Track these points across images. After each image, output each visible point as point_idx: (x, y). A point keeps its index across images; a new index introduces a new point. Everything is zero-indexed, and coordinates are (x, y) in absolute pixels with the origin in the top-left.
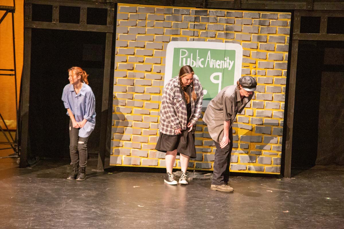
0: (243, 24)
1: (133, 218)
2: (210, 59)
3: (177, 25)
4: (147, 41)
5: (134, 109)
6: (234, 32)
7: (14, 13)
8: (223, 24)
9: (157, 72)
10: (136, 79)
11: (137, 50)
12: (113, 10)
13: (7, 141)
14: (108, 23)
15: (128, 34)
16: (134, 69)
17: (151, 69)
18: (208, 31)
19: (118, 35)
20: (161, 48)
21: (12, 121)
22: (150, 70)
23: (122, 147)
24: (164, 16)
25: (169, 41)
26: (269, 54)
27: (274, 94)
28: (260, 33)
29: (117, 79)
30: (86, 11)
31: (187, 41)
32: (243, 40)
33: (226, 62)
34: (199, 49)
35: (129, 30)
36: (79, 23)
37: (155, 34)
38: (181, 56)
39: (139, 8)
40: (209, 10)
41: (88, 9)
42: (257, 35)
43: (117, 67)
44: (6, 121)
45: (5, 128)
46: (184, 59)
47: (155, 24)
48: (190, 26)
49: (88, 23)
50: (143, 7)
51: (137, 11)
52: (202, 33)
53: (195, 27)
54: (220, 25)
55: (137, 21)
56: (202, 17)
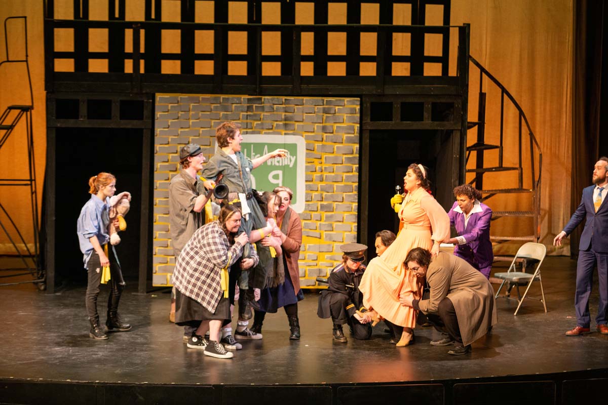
0: (305, 111)
3: (226, 117)
4: (192, 136)
6: (294, 122)
7: (32, 112)
8: (280, 113)
12: (150, 102)
14: (144, 117)
15: (170, 129)
18: (264, 122)
19: (158, 130)
20: (209, 144)
23: (167, 263)
24: (211, 106)
26: (337, 147)
27: (345, 194)
28: (326, 122)
29: (158, 182)
30: (118, 104)
32: (305, 132)
34: (256, 145)
35: (169, 124)
36: (110, 118)
37: (202, 128)
39: (181, 98)
40: (263, 97)
41: (122, 102)
42: (321, 125)
43: (157, 169)
47: (200, 115)
48: (242, 117)
49: (121, 119)
50: (186, 97)
51: (178, 101)
52: (257, 124)
53: (248, 117)
54: (277, 114)
55: (178, 113)
56: (256, 106)
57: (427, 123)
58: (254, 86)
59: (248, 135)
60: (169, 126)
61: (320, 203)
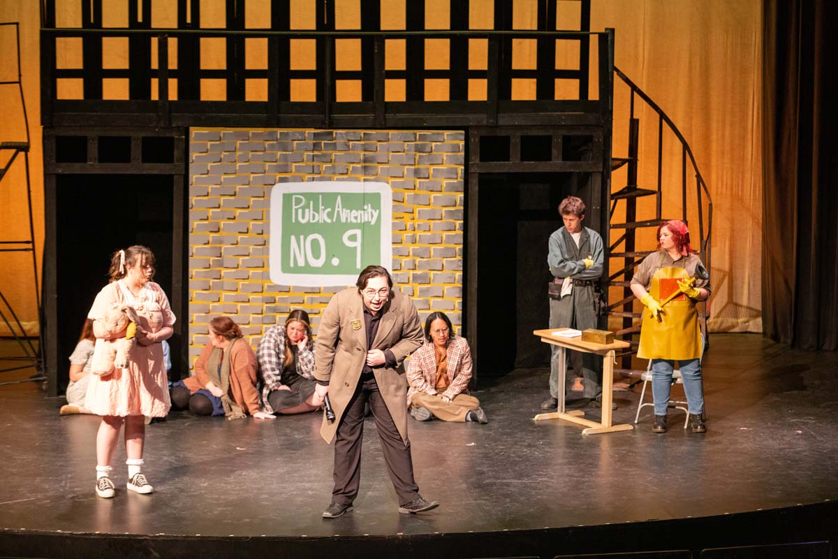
0: (390, 151)
1: (229, 468)
2: (340, 209)
3: (285, 158)
4: (239, 185)
5: (224, 294)
6: (376, 164)
7: (29, 153)
8: (358, 152)
9: (258, 234)
10: (224, 246)
11: (224, 200)
12: (182, 139)
13: (25, 355)
14: (175, 159)
15: (209, 175)
16: (221, 230)
17: (248, 229)
18: (336, 164)
19: (193, 177)
20: (262, 195)
21: (33, 323)
22: (246, 231)
24: (264, 144)
25: (273, 183)
26: (434, 197)
27: (445, 259)
28: (418, 164)
29: (194, 247)
30: (139, 142)
31: (303, 181)
32: (391, 177)
33: (366, 212)
34: (322, 194)
35: (209, 169)
36: (128, 161)
37: (253, 173)
38: (296, 205)
39: (224, 133)
40: (335, 131)
41: (144, 139)
42: (413, 167)
43: (193, 229)
44: (23, 323)
45: (22, 335)
46: (300, 211)
47: (250, 156)
48: (307, 158)
49: (144, 161)
50: (231, 132)
51: (220, 138)
52: (326, 167)
53: (315, 159)
54: (354, 154)
55: (221, 153)
56: (324, 143)
57: (556, 164)
58: (322, 116)
59: (314, 182)
60: (208, 171)
61: (411, 272)
